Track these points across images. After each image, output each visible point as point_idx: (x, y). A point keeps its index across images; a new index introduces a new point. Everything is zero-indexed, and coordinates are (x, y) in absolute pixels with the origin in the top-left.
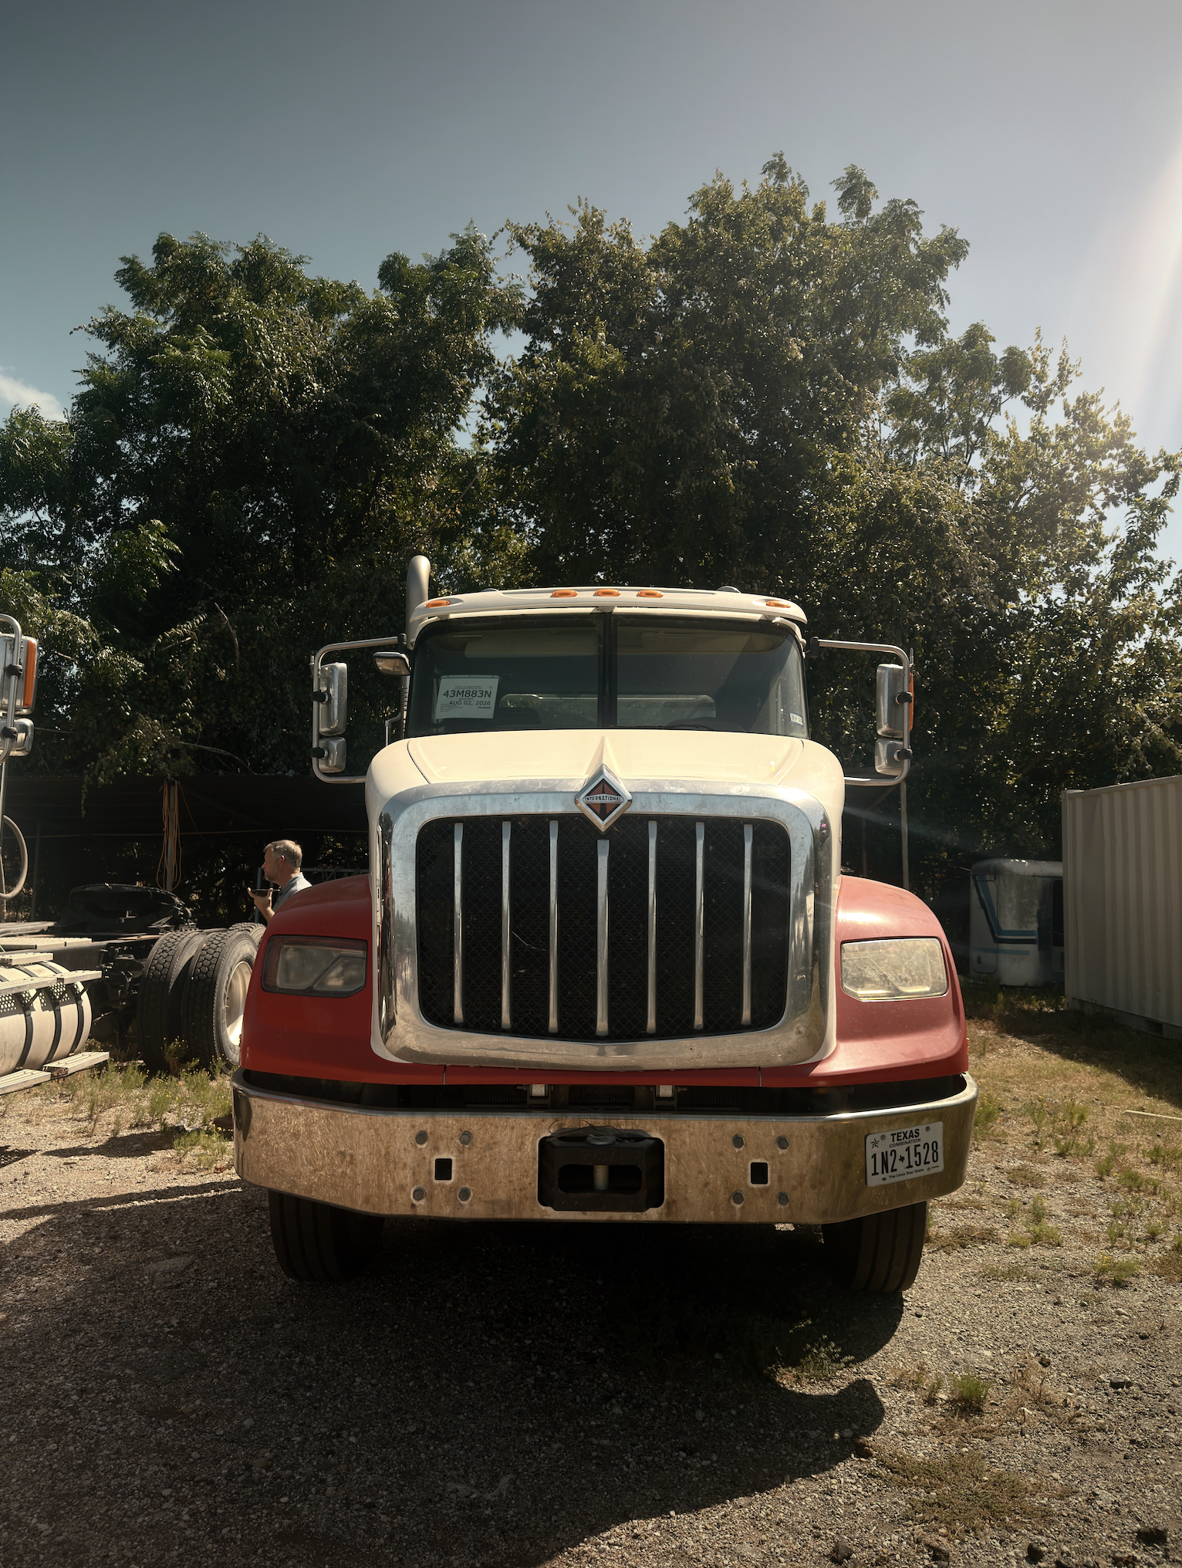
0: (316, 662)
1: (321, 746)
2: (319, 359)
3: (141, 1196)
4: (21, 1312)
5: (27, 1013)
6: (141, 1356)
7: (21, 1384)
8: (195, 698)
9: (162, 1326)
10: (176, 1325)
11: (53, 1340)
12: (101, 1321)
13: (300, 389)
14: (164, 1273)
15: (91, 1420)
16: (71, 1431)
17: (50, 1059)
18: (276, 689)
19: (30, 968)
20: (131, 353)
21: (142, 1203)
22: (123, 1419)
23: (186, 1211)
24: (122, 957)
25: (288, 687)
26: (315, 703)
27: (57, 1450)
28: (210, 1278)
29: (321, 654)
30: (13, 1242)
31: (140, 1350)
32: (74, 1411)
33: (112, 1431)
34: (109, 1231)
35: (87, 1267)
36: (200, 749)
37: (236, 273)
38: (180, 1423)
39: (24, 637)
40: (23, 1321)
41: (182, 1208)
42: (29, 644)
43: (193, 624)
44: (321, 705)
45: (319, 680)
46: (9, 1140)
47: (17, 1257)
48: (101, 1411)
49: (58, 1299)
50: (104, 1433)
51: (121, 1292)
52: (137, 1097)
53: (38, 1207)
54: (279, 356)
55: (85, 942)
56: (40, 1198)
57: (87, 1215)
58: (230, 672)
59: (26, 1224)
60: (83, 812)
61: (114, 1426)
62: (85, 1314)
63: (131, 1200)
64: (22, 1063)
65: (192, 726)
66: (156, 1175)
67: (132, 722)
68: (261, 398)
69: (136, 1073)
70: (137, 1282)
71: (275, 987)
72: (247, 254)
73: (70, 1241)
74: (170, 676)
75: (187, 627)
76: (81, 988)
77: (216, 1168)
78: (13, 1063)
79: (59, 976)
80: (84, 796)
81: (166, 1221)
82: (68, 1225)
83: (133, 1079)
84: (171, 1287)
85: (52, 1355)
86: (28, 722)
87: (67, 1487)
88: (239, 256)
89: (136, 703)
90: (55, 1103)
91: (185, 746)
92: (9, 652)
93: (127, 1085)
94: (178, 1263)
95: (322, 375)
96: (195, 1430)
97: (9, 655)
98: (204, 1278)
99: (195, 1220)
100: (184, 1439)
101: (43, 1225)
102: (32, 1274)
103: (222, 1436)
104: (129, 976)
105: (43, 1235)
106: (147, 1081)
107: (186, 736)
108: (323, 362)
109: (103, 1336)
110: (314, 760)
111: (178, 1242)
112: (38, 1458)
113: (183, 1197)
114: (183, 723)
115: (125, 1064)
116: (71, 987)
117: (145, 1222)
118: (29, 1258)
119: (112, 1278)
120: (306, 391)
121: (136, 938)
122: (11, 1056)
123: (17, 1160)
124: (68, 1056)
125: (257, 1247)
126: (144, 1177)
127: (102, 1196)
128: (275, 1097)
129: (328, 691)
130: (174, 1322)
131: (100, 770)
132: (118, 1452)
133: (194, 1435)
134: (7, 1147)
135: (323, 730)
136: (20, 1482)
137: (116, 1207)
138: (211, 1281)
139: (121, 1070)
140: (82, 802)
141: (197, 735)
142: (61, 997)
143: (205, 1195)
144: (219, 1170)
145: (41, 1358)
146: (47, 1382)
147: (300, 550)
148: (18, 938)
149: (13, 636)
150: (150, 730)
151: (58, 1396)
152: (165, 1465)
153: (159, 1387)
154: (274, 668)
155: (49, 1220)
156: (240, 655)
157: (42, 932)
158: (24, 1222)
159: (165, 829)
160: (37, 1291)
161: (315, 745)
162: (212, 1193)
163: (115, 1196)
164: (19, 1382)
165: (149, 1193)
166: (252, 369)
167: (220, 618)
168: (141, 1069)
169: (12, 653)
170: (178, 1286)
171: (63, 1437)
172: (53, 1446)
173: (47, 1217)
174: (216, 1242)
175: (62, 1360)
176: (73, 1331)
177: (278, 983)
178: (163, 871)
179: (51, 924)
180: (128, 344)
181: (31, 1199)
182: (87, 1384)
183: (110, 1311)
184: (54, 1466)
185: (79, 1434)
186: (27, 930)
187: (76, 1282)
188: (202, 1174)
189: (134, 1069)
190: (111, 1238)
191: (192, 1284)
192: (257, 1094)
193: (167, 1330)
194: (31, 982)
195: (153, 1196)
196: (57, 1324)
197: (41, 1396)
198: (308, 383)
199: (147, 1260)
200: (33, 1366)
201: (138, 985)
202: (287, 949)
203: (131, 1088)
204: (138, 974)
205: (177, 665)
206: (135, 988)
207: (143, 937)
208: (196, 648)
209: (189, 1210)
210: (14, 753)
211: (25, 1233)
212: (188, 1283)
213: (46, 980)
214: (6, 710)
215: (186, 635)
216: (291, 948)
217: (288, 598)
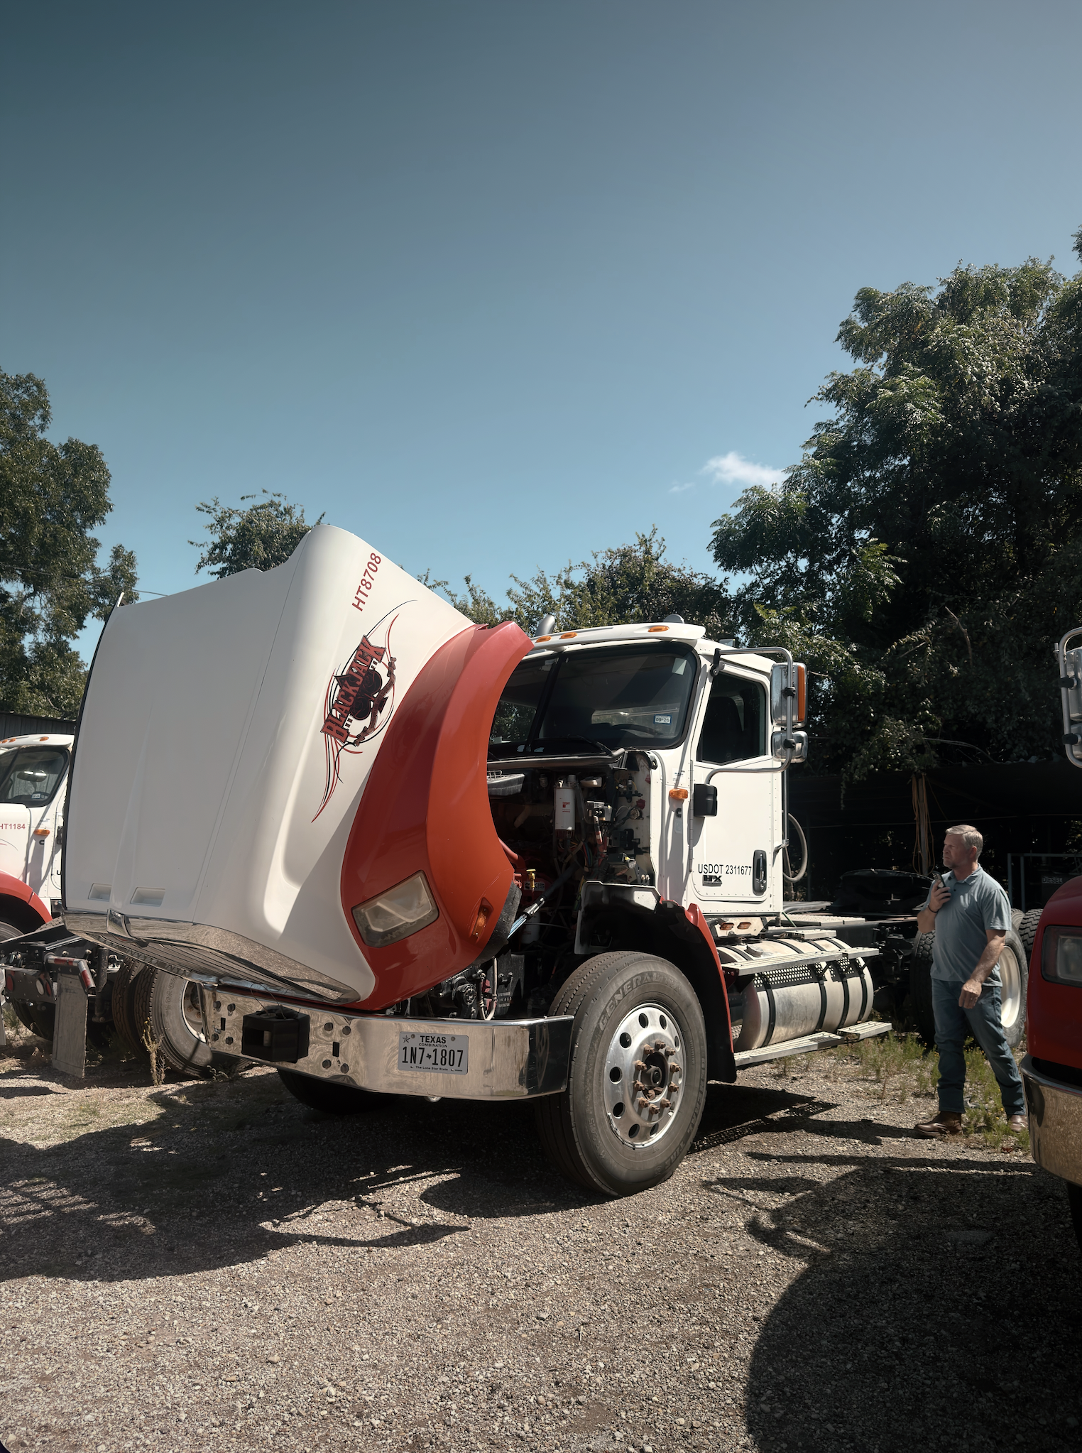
0: (1061, 648)
1: (1073, 732)
2: (1028, 357)
3: (934, 1163)
4: (842, 1251)
5: (821, 982)
6: (954, 1321)
7: (850, 1318)
8: (932, 697)
9: (970, 1296)
10: (983, 1298)
11: (872, 1283)
12: (912, 1276)
13: (1010, 389)
14: (966, 1243)
15: (915, 1370)
16: (898, 1375)
17: (842, 1025)
18: (1009, 678)
19: (820, 943)
20: (855, 405)
21: (935, 1170)
22: (944, 1378)
23: (979, 1186)
24: (892, 936)
25: (1020, 675)
26: (1063, 690)
27: (888, 1390)
28: (1011, 1258)
29: (1065, 640)
30: (828, 1185)
31: (953, 1314)
32: (897, 1356)
33: (936, 1387)
34: (909, 1191)
35: (894, 1222)
36: (942, 743)
37: (941, 306)
38: (1000, 1399)
39: (794, 664)
40: (845, 1259)
41: (974, 1181)
42: (799, 668)
43: (926, 630)
44: (1069, 690)
45: (1065, 666)
46: (814, 1092)
47: (833, 1199)
48: (924, 1364)
49: (872, 1246)
50: (928, 1386)
51: (928, 1253)
52: (918, 1067)
53: (844, 1156)
54: (988, 366)
55: (860, 921)
56: (845, 1149)
57: (888, 1172)
58: (963, 668)
59: (837, 1171)
60: (843, 806)
61: (937, 1382)
62: (897, 1266)
63: (924, 1166)
64: (820, 1027)
65: (932, 723)
66: (945, 1145)
67: (878, 723)
68: (974, 409)
69: (915, 1045)
70: (941, 1247)
71: (1056, 977)
72: (949, 284)
73: (876, 1193)
74: (908, 679)
75: (921, 634)
76: (862, 963)
77: (1003, 1148)
78: (813, 1026)
79: (843, 951)
80: (843, 792)
81: (962, 1192)
82: (872, 1178)
83: (913, 1049)
84: (974, 1259)
85: (873, 1297)
86: (803, 734)
87: (901, 1428)
88: (943, 289)
89: (881, 707)
90: (847, 1064)
91: (929, 741)
92: (784, 677)
93: (907, 1055)
94: (979, 1236)
95: (1031, 369)
96: (1017, 1411)
97: (784, 680)
98: (1006, 1257)
99: (988, 1197)
100: (1006, 1418)
101: (851, 1174)
102: (848, 1217)
103: (1045, 1426)
104: (901, 954)
105: (852, 1184)
106: (925, 1053)
107: (928, 732)
108: (1032, 358)
109: (917, 1291)
110: (1067, 747)
111: (975, 1215)
112: (873, 1391)
113: (974, 1171)
114: (925, 720)
115: (903, 1035)
116: (854, 962)
117: (941, 1189)
118: (843, 1202)
119: (918, 1237)
120: (1016, 391)
121: (903, 919)
122: (811, 1019)
123: (822, 1111)
124: (856, 1024)
125: (1056, 1237)
126: (934, 1145)
127: (899, 1156)
128: (1069, 1089)
129: (1076, 676)
130: (982, 1295)
131: (856, 768)
132: (943, 1409)
133: (1017, 1417)
134: (813, 1098)
135: (1074, 715)
136: (859, 1410)
137: (913, 1169)
138: (1013, 1261)
139: (901, 1040)
140: (842, 797)
141: (938, 730)
142: (847, 970)
143: (995, 1173)
144: (1006, 1150)
145: (864, 1298)
146: (872, 1321)
147: (1022, 541)
148: (804, 916)
149: (786, 664)
150: (895, 730)
151: (883, 1338)
152: (991, 1438)
153: (974, 1356)
154: (1006, 657)
155: (856, 1170)
156: (973, 651)
157: (822, 911)
158: (834, 1168)
159: (916, 819)
160: (853, 1234)
161: (1066, 731)
162: (1002, 1172)
163: (910, 1159)
164: (848, 1316)
165: (941, 1161)
166: (962, 387)
167: (952, 620)
168: (919, 1041)
169: (787, 677)
170: (981, 1259)
171: (892, 1379)
172: (884, 1385)
173: (853, 1168)
174: (1012, 1223)
175: (882, 1305)
176: (888, 1279)
177: (1059, 973)
178: (918, 858)
179: (828, 904)
180: (851, 397)
181: (838, 1148)
182: (908, 1334)
183: (919, 1269)
184: (888, 1405)
185: (905, 1380)
186: (810, 908)
187: (886, 1234)
188: (989, 1151)
189: (913, 1040)
190: (911, 1198)
191: (994, 1261)
192: (1050, 1083)
193: (975, 1301)
194: (822, 955)
195: (945, 1165)
196: (874, 1269)
197: (868, 1333)
198: (1018, 382)
199: (949, 1227)
200: (858, 1304)
201: (908, 962)
202: (1064, 940)
203: (911, 1058)
204: (908, 952)
205: (914, 669)
206: (908, 966)
207: (909, 918)
208: (930, 651)
209: (982, 1185)
210: (794, 761)
211: (837, 1179)
212: (990, 1258)
213: (833, 954)
214: (785, 725)
215: (921, 641)
216: (1069, 939)
217: (1014, 589)
